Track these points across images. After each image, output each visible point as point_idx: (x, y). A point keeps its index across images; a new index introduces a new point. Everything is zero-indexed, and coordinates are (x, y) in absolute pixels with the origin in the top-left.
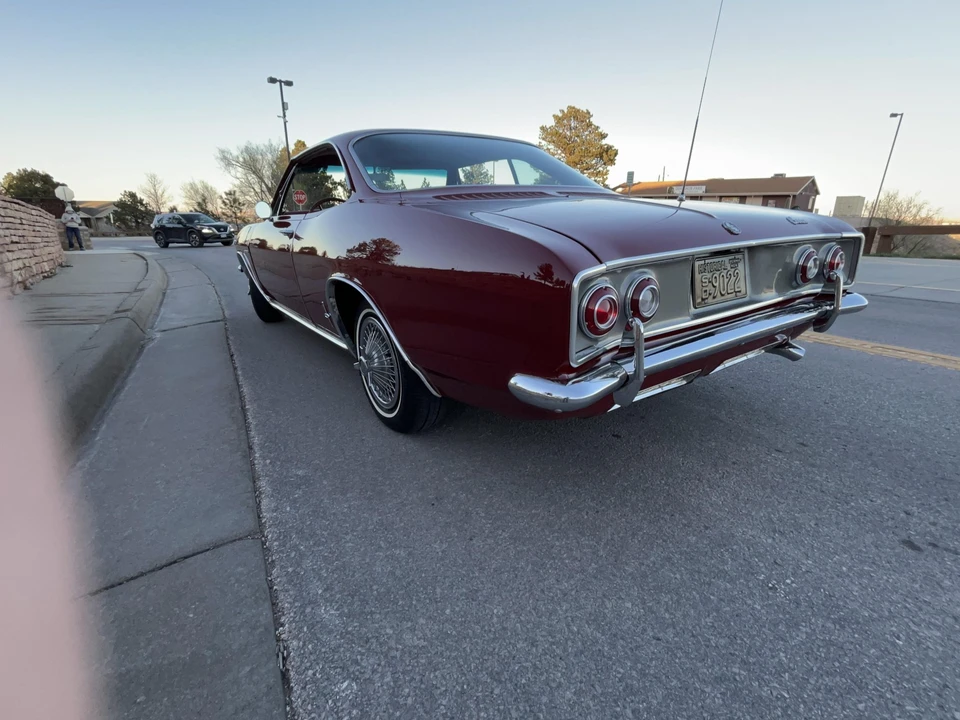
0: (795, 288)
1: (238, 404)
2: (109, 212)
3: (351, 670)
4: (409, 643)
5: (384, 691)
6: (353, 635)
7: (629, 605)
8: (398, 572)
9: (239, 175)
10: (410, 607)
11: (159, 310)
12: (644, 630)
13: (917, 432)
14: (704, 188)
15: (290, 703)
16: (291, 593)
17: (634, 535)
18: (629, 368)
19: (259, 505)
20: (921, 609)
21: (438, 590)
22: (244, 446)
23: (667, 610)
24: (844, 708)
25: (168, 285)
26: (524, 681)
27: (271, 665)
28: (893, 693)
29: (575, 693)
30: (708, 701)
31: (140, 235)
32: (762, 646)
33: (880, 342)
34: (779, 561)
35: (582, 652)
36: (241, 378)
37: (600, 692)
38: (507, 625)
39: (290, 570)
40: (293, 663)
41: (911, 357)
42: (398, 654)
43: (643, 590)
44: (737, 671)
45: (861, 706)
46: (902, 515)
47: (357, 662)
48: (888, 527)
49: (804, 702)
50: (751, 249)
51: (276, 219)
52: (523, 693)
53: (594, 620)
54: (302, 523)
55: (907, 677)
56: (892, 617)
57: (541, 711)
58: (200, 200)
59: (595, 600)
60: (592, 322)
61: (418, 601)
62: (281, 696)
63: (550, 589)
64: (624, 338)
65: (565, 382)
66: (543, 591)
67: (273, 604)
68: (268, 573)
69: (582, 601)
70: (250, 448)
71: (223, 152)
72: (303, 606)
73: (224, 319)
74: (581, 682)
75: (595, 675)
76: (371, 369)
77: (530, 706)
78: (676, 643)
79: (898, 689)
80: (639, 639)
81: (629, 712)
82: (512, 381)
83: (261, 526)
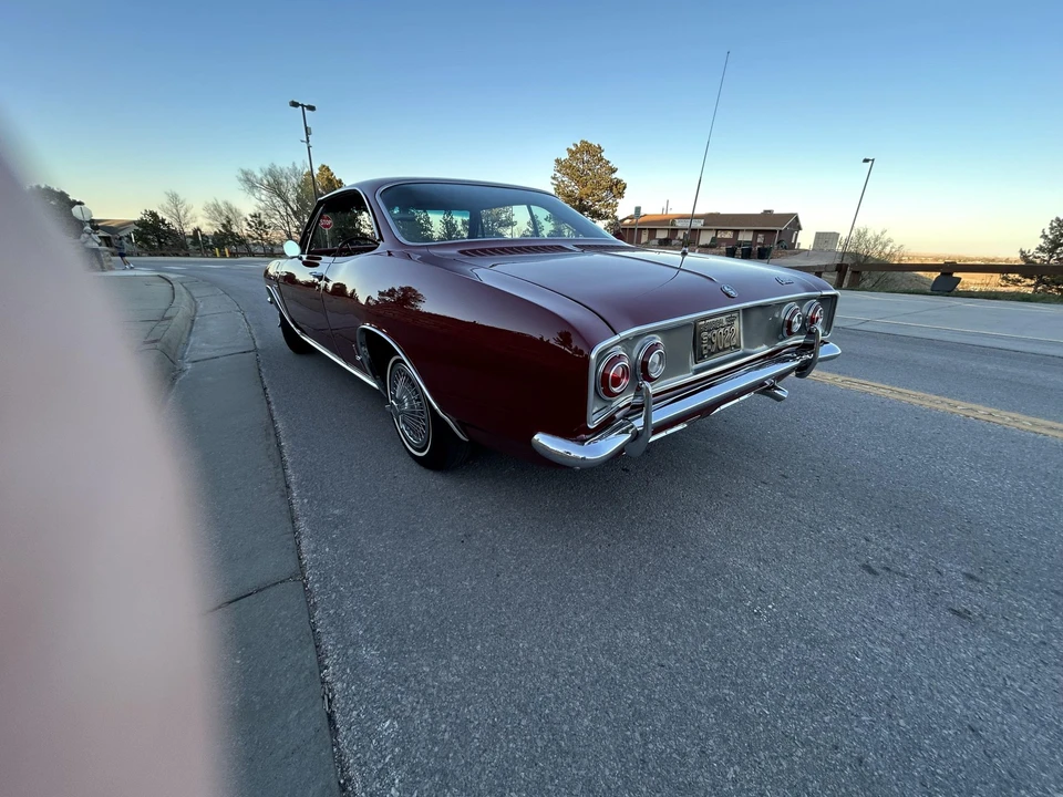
0: (781, 340)
1: (273, 440)
2: (130, 231)
3: (392, 709)
4: (444, 679)
5: (423, 727)
6: (393, 674)
7: (637, 634)
8: (432, 611)
9: (263, 198)
10: (444, 644)
11: (188, 340)
12: (651, 658)
13: (876, 463)
14: (702, 221)
15: (337, 744)
16: (334, 635)
17: (641, 567)
18: (639, 423)
19: (298, 546)
20: (875, 629)
21: (470, 627)
22: (282, 485)
23: (669, 638)
24: (813, 722)
25: (196, 311)
26: (547, 711)
27: (317, 709)
28: (852, 705)
29: (591, 721)
30: (703, 721)
31: (164, 255)
32: (748, 668)
33: (849, 375)
34: (763, 588)
35: (597, 681)
36: (275, 413)
37: (613, 717)
38: (533, 659)
39: (332, 612)
40: (339, 704)
41: (874, 391)
42: (435, 691)
43: (649, 619)
44: (726, 691)
45: (827, 719)
46: (863, 541)
47: (397, 701)
48: (851, 553)
49: (782, 718)
50: (746, 310)
51: (304, 257)
52: (546, 723)
53: (607, 651)
54: (342, 564)
55: (864, 690)
56: (853, 636)
57: (562, 738)
58: (225, 222)
59: (608, 631)
60: (607, 386)
61: (451, 638)
62: (328, 738)
63: (568, 622)
64: (635, 396)
65: (582, 442)
66: (562, 624)
67: (317, 647)
68: (311, 616)
69: (598, 633)
70: (288, 487)
71: (246, 174)
72: (346, 648)
73: (256, 349)
74: (597, 710)
75: (609, 702)
76: (402, 412)
77: (553, 735)
78: (677, 668)
79: (856, 702)
80: (646, 667)
81: (637, 734)
82: (536, 437)
83: (302, 568)
